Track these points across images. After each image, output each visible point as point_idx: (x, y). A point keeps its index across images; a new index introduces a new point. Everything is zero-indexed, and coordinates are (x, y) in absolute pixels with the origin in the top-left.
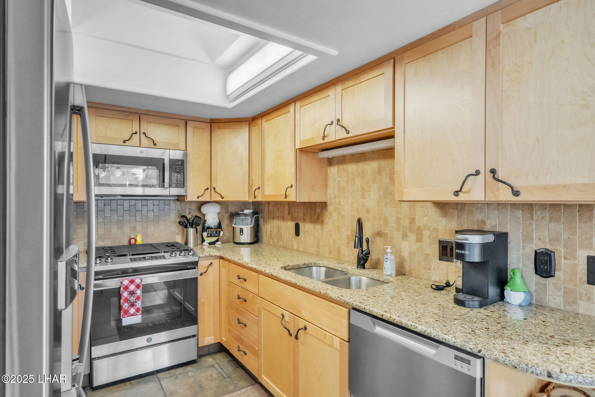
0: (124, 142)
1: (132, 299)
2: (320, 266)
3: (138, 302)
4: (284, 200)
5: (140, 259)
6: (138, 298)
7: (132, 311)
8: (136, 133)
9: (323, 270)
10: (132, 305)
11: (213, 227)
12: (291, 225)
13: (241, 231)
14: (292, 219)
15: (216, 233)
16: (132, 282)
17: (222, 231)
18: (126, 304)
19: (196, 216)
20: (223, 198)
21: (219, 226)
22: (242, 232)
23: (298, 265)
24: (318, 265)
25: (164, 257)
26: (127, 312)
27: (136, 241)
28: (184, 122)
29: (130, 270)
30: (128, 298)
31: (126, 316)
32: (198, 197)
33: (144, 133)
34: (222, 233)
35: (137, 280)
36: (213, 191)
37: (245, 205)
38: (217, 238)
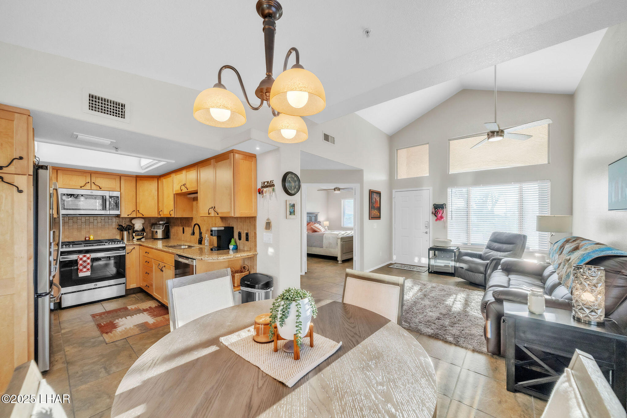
0: (81, 187)
1: (85, 264)
3: (88, 266)
4: (170, 216)
5: (90, 246)
6: (88, 264)
7: (85, 270)
8: (88, 183)
10: (85, 267)
11: (139, 230)
12: (181, 228)
13: (157, 232)
14: (181, 226)
15: (141, 234)
16: (85, 256)
17: (145, 232)
18: (81, 267)
19: (128, 225)
20: (143, 216)
21: (143, 230)
25: (105, 245)
26: (81, 270)
27: (89, 238)
28: (119, 176)
29: (85, 251)
30: (83, 264)
31: (81, 272)
32: (128, 215)
33: (94, 183)
34: (145, 234)
35: (88, 255)
36: (137, 212)
37: (162, 219)
38: (142, 236)
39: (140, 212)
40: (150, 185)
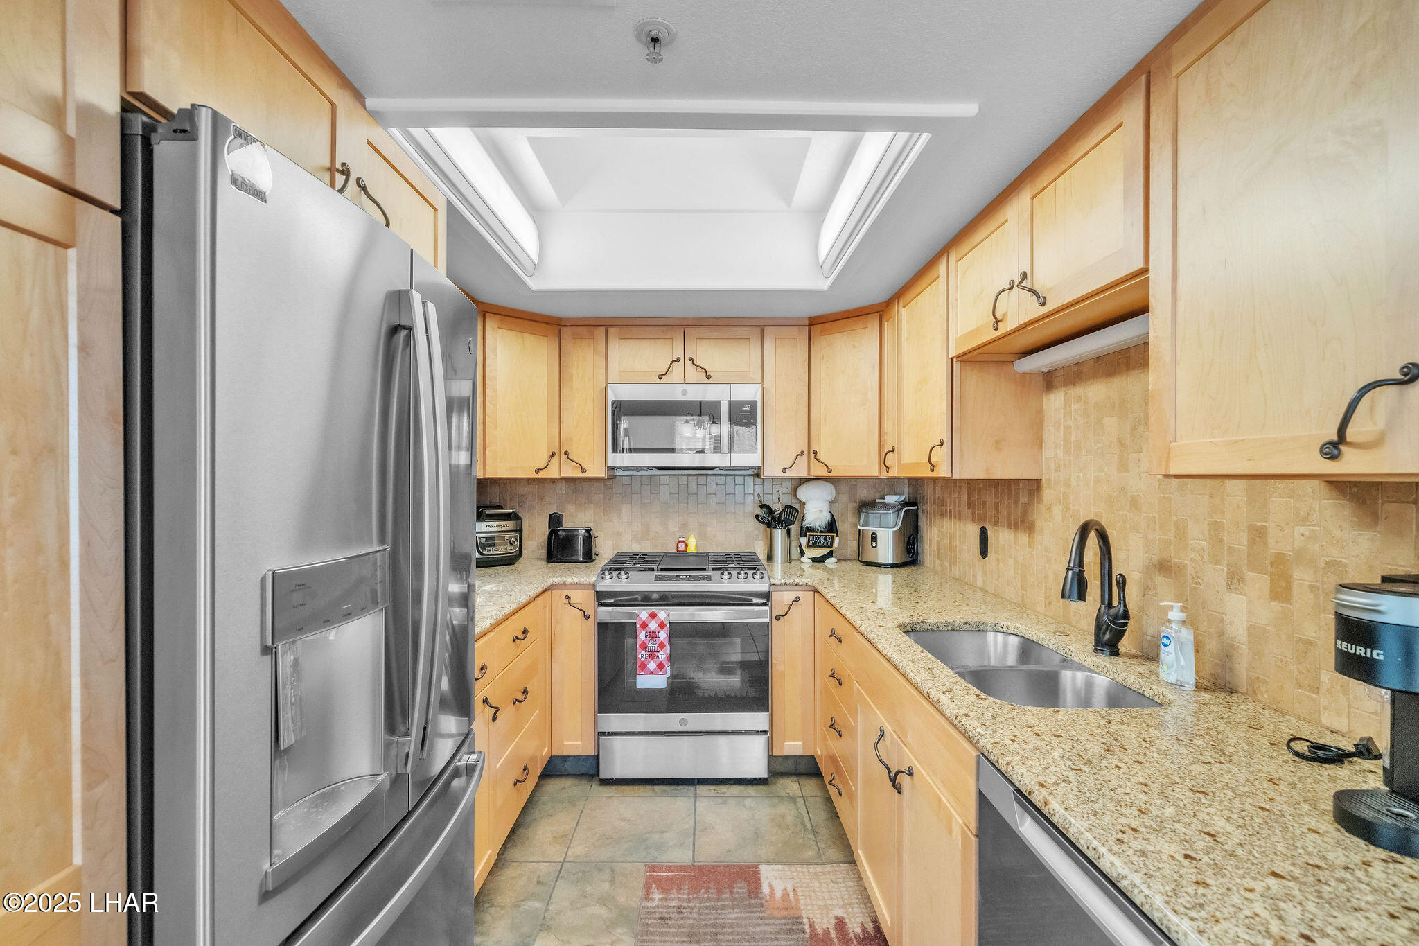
0: (660, 377)
1: (653, 645)
2: (1009, 631)
3: (661, 652)
4: (930, 474)
5: (670, 579)
6: (662, 646)
7: (652, 666)
8: (678, 360)
9: (1014, 641)
10: (652, 656)
11: (818, 527)
12: (972, 531)
13: (874, 538)
14: (975, 519)
15: (825, 539)
16: (653, 616)
17: (837, 536)
18: (643, 653)
19: (787, 507)
20: (830, 472)
21: (832, 526)
22: (876, 541)
23: (948, 623)
24: (1005, 629)
25: (709, 578)
26: (643, 666)
27: (686, 546)
28: (759, 329)
29: (655, 596)
30: (647, 643)
31: (642, 673)
32: (784, 470)
33: (691, 359)
34: (836, 540)
35: (662, 613)
36: (812, 456)
37: (892, 485)
38: (828, 550)
39: (821, 456)
40: (854, 346)
